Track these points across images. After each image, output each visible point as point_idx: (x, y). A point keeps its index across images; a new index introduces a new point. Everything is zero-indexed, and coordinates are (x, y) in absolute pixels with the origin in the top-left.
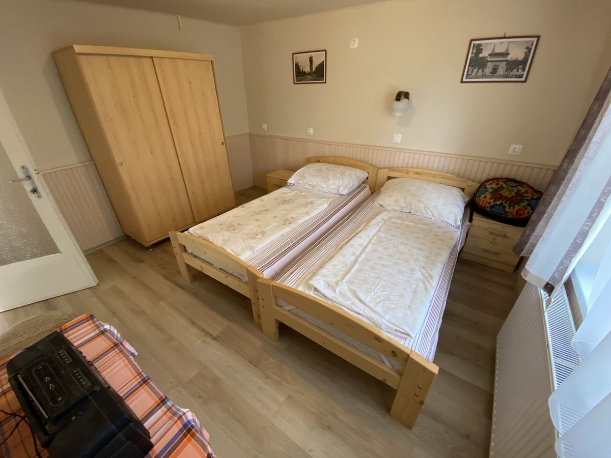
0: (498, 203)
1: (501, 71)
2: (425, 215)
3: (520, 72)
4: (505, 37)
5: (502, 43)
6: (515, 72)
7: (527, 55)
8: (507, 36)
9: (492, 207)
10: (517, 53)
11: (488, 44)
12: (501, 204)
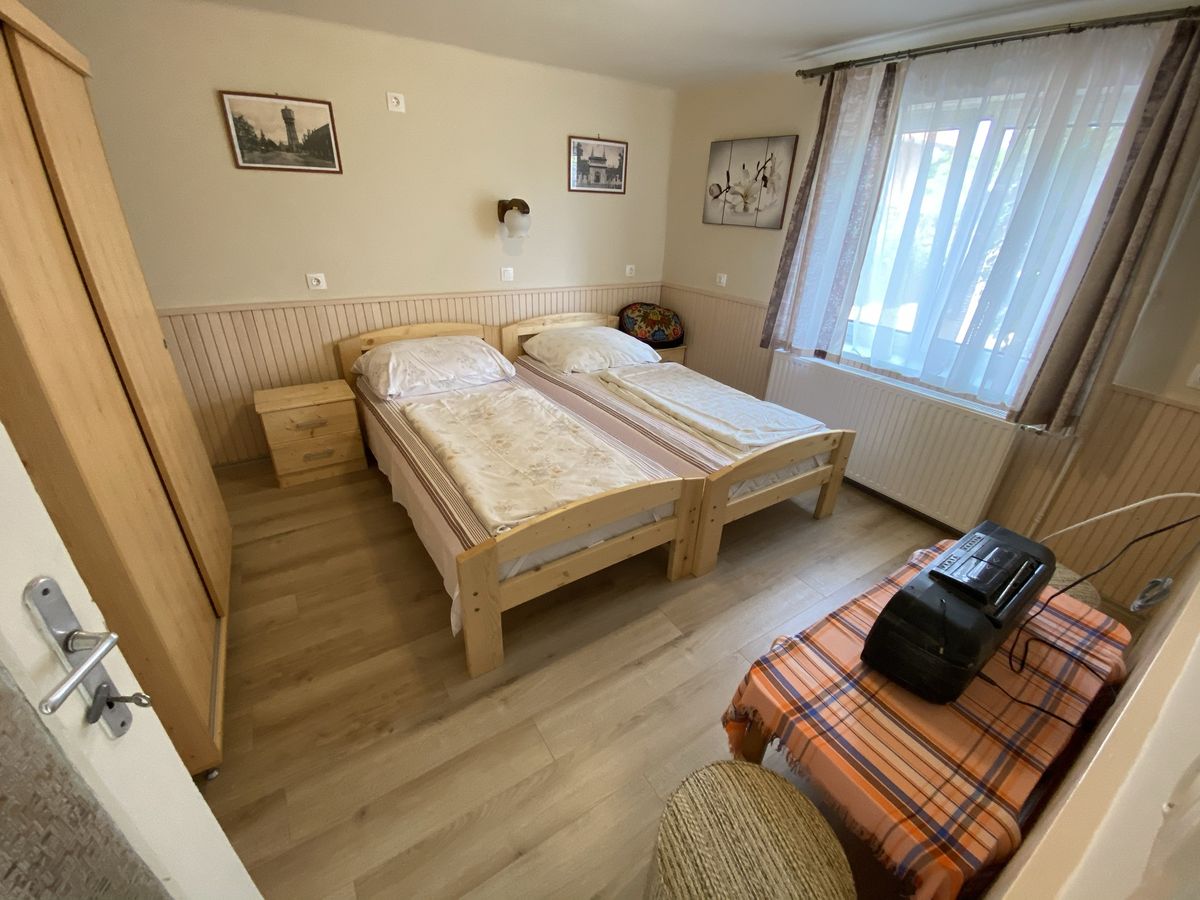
0: (656, 328)
1: (603, 180)
2: (627, 363)
3: (618, 183)
4: (599, 140)
5: (598, 145)
6: (614, 182)
7: (621, 163)
8: (601, 137)
9: (653, 335)
10: (612, 162)
11: (587, 145)
12: (659, 329)
